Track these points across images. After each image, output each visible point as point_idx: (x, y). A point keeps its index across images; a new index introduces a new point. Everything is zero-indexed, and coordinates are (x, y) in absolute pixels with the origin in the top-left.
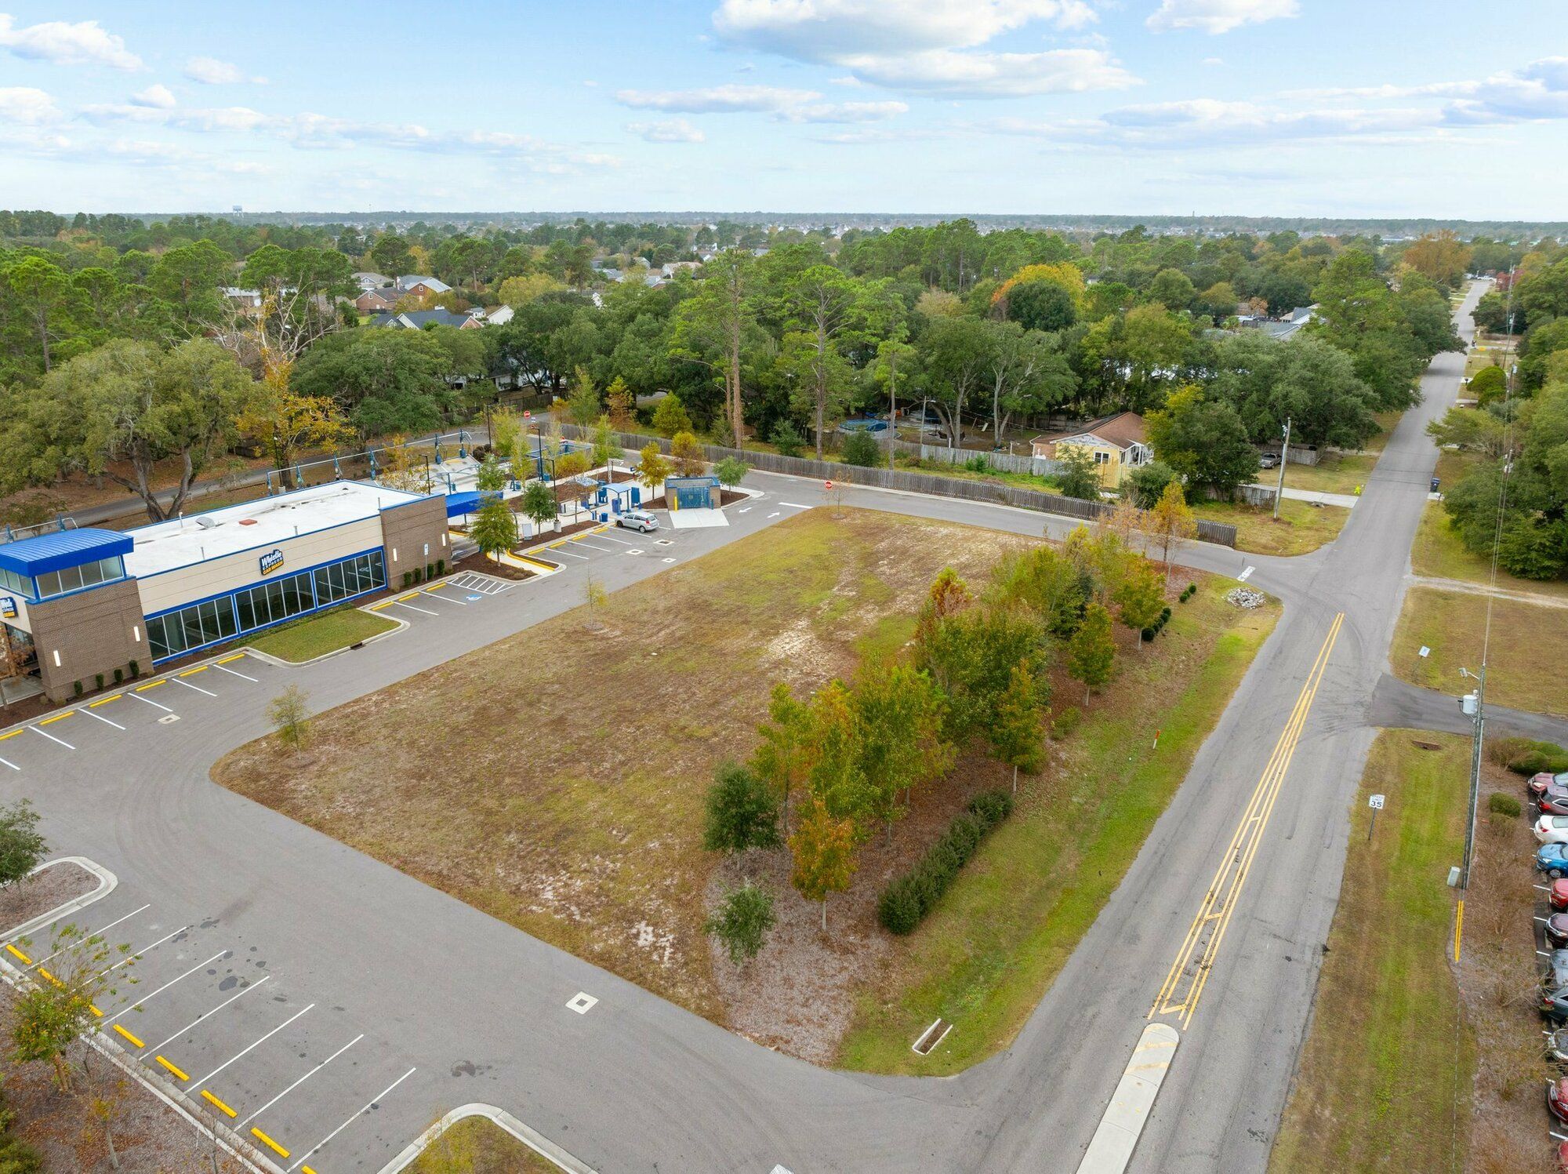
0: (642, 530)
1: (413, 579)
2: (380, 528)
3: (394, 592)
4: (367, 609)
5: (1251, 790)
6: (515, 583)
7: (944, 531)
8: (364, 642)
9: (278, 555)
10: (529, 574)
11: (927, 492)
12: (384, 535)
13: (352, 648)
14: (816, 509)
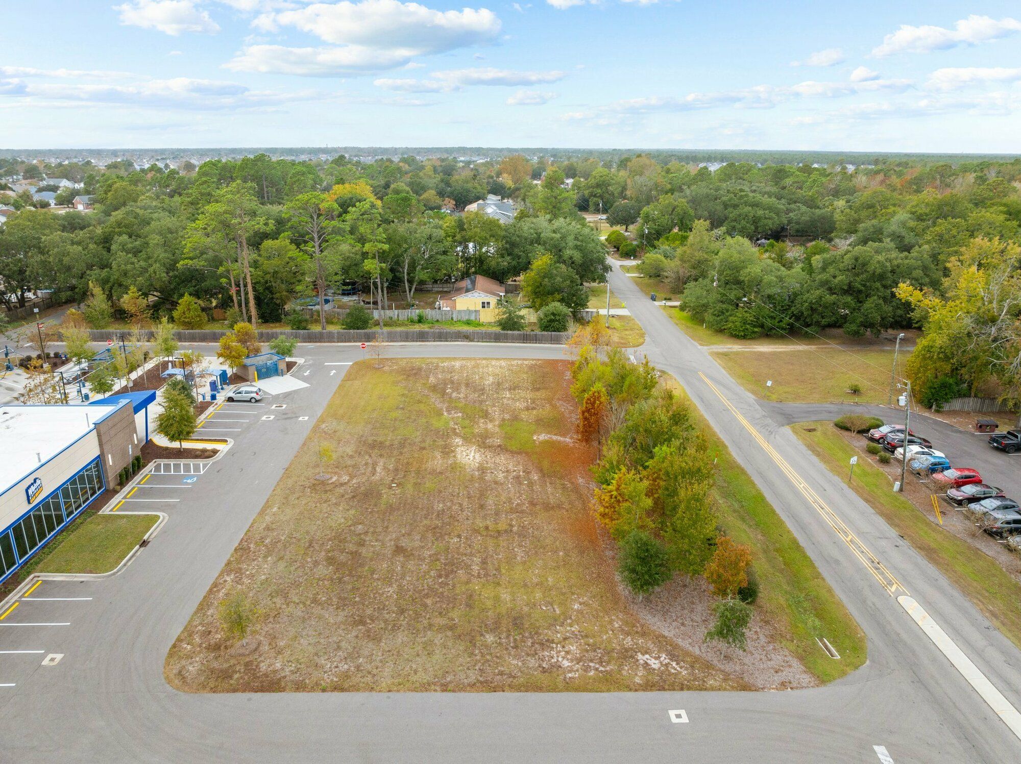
0: (253, 400)
1: (125, 477)
2: (96, 439)
3: (115, 492)
4: (106, 510)
5: (782, 471)
6: (210, 461)
7: (457, 364)
8: (145, 538)
9: (38, 482)
10: (215, 452)
11: (413, 341)
12: (101, 445)
13: (141, 546)
14: (356, 363)
